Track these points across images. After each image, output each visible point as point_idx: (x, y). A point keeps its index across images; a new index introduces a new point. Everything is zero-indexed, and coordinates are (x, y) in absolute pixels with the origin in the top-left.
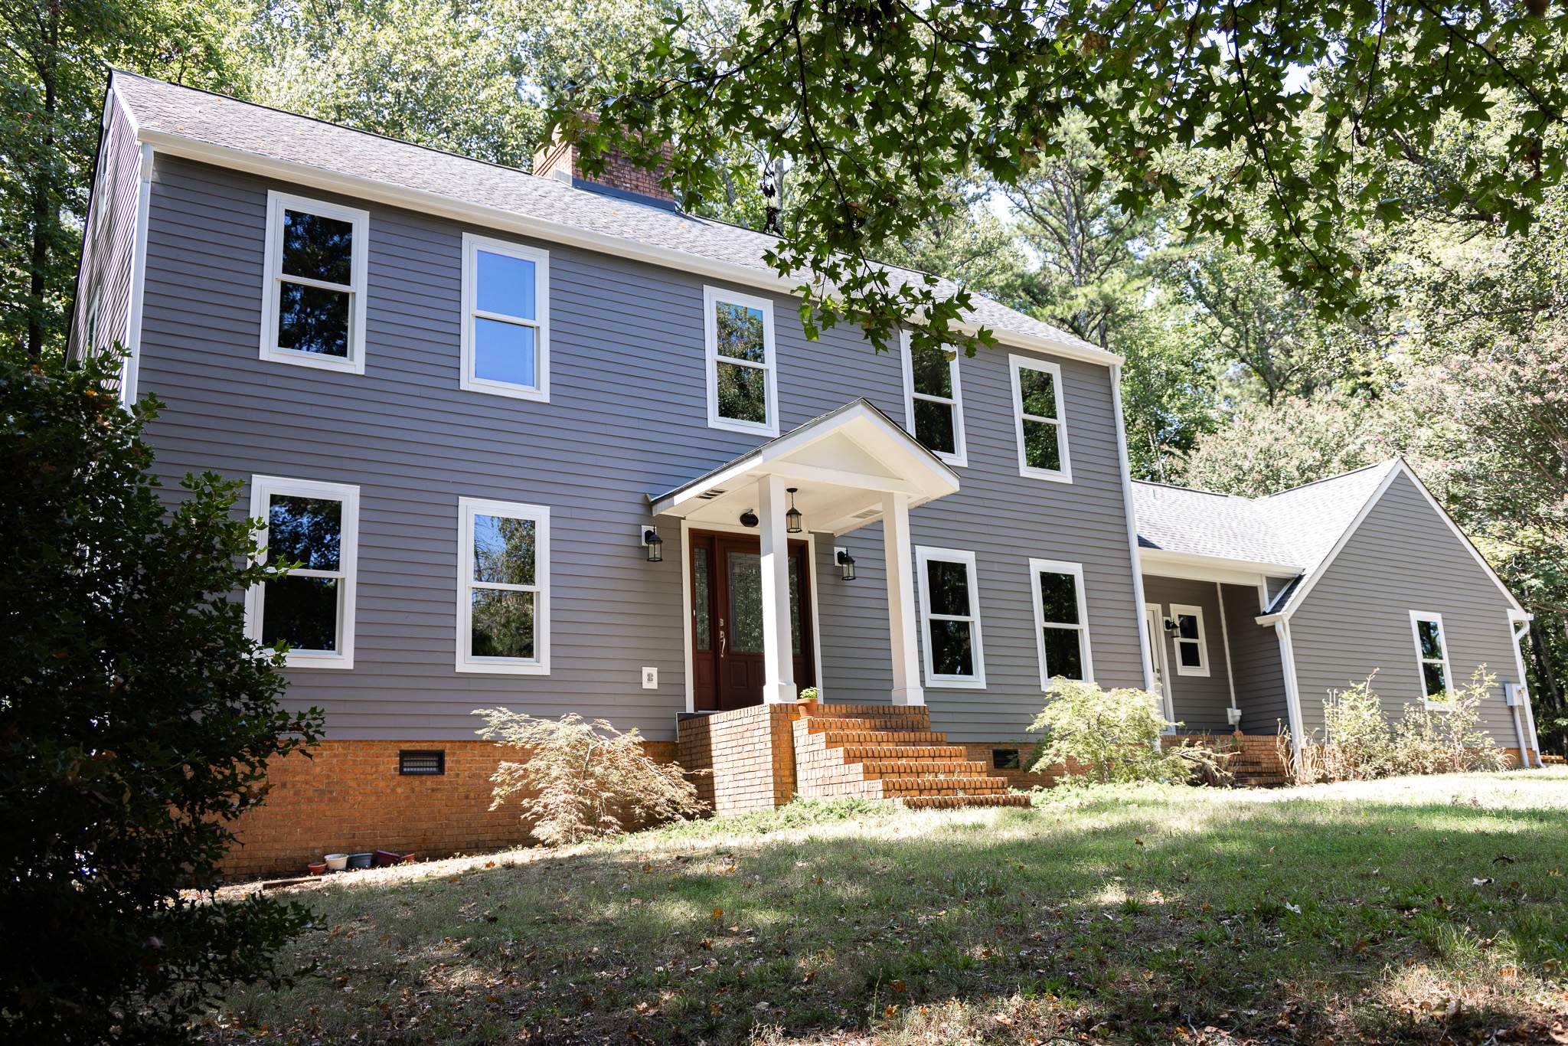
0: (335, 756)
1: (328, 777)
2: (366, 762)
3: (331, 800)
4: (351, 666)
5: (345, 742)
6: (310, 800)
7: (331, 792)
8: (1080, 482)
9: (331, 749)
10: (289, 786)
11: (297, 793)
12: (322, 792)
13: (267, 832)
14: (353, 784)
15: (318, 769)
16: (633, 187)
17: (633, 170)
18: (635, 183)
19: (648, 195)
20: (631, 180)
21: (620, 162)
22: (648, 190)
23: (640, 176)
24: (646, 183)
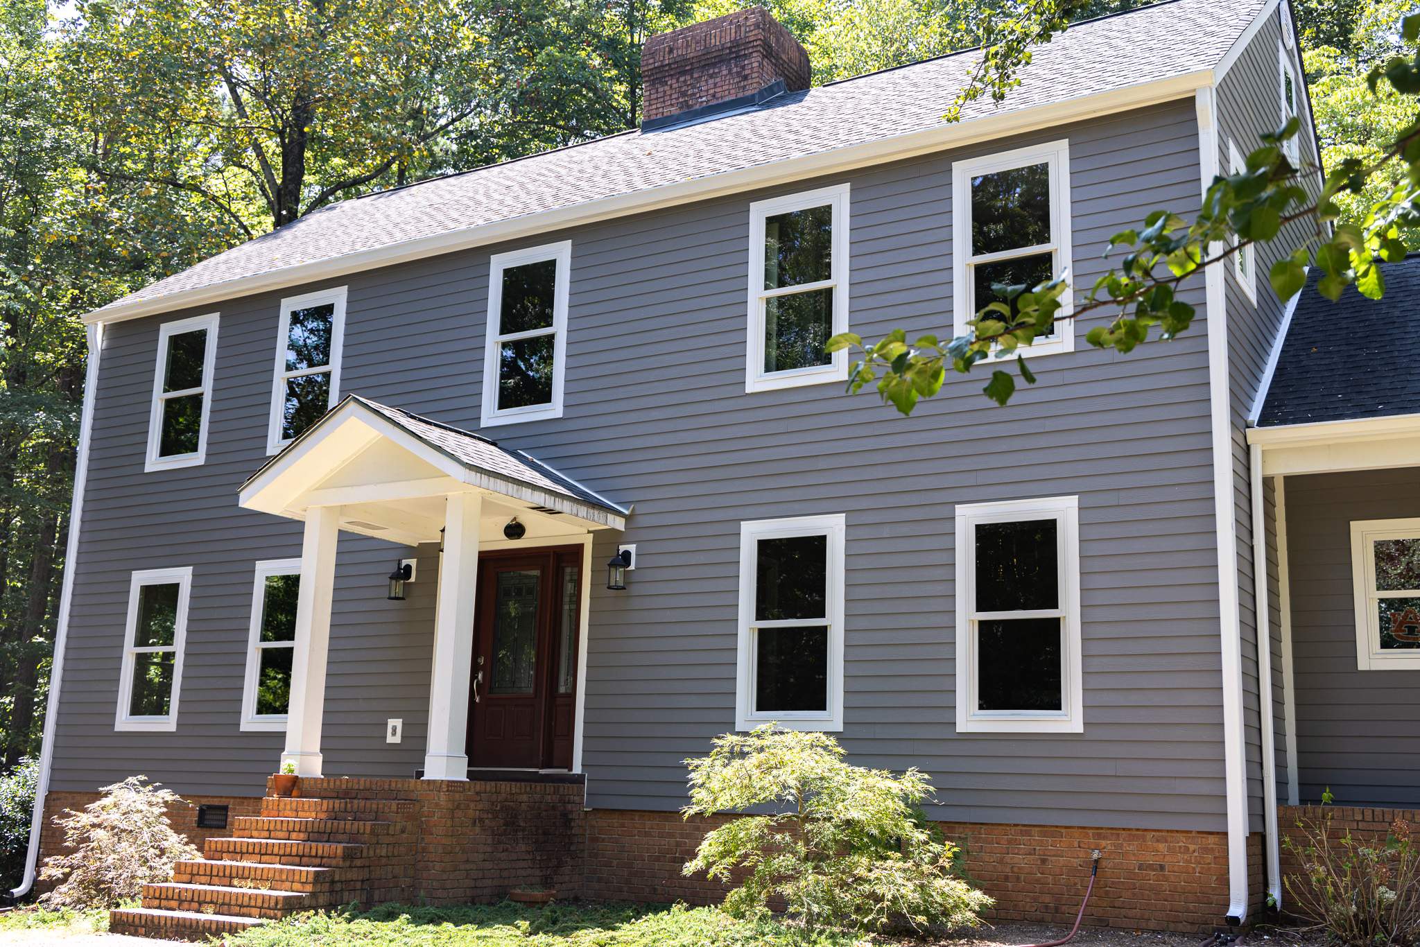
4: (175, 729)
16: (709, 97)
17: (711, 76)
18: (712, 92)
19: (727, 99)
20: (707, 91)
21: (695, 75)
22: (727, 92)
23: (718, 80)
24: (723, 85)
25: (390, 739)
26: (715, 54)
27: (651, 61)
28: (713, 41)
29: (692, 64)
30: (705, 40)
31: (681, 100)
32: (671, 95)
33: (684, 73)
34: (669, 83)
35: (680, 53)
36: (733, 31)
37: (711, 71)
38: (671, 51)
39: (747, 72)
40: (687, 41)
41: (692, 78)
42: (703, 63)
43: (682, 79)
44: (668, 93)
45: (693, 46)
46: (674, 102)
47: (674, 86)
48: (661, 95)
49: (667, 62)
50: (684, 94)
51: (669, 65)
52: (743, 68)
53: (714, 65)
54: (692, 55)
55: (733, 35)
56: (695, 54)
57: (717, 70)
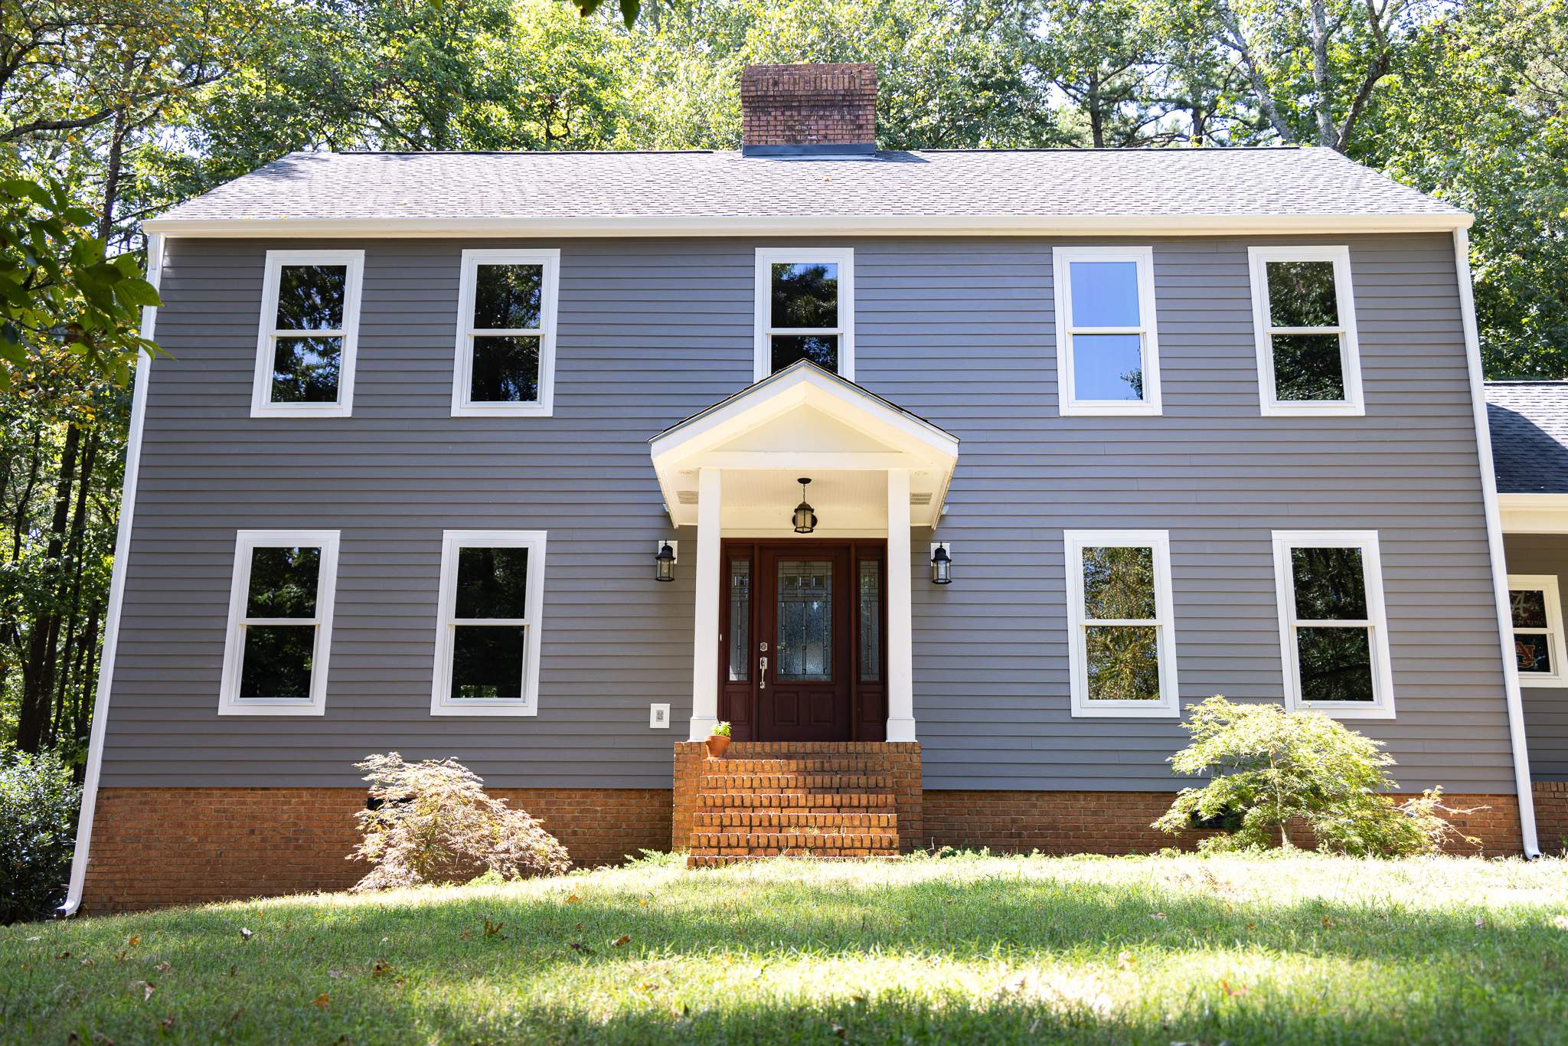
0: (303, 803)
1: (295, 824)
2: (334, 810)
3: (297, 848)
4: (322, 713)
5: (313, 789)
6: (276, 847)
7: (297, 840)
8: (1377, 411)
9: (300, 796)
10: (257, 832)
11: (264, 840)
12: (288, 840)
13: (234, 876)
14: (319, 832)
15: (286, 816)
16: (820, 138)
17: (821, 118)
18: (823, 132)
19: (840, 143)
20: (818, 130)
21: (804, 113)
22: (840, 137)
23: (830, 122)
24: (837, 128)
25: (654, 724)
26: (826, 98)
27: (753, 88)
28: (824, 85)
29: (800, 101)
30: (815, 82)
31: (787, 133)
32: (775, 126)
33: (791, 108)
34: (773, 114)
35: (786, 87)
36: (846, 80)
37: (821, 113)
38: (776, 84)
39: (861, 122)
40: (795, 79)
41: (799, 114)
42: (812, 103)
43: (788, 113)
44: (772, 123)
45: (802, 84)
46: (779, 133)
47: (779, 118)
48: (765, 123)
49: (772, 93)
50: (791, 128)
51: (774, 96)
52: (857, 117)
53: (824, 108)
54: (800, 93)
55: (847, 84)
56: (804, 93)
57: (827, 113)
